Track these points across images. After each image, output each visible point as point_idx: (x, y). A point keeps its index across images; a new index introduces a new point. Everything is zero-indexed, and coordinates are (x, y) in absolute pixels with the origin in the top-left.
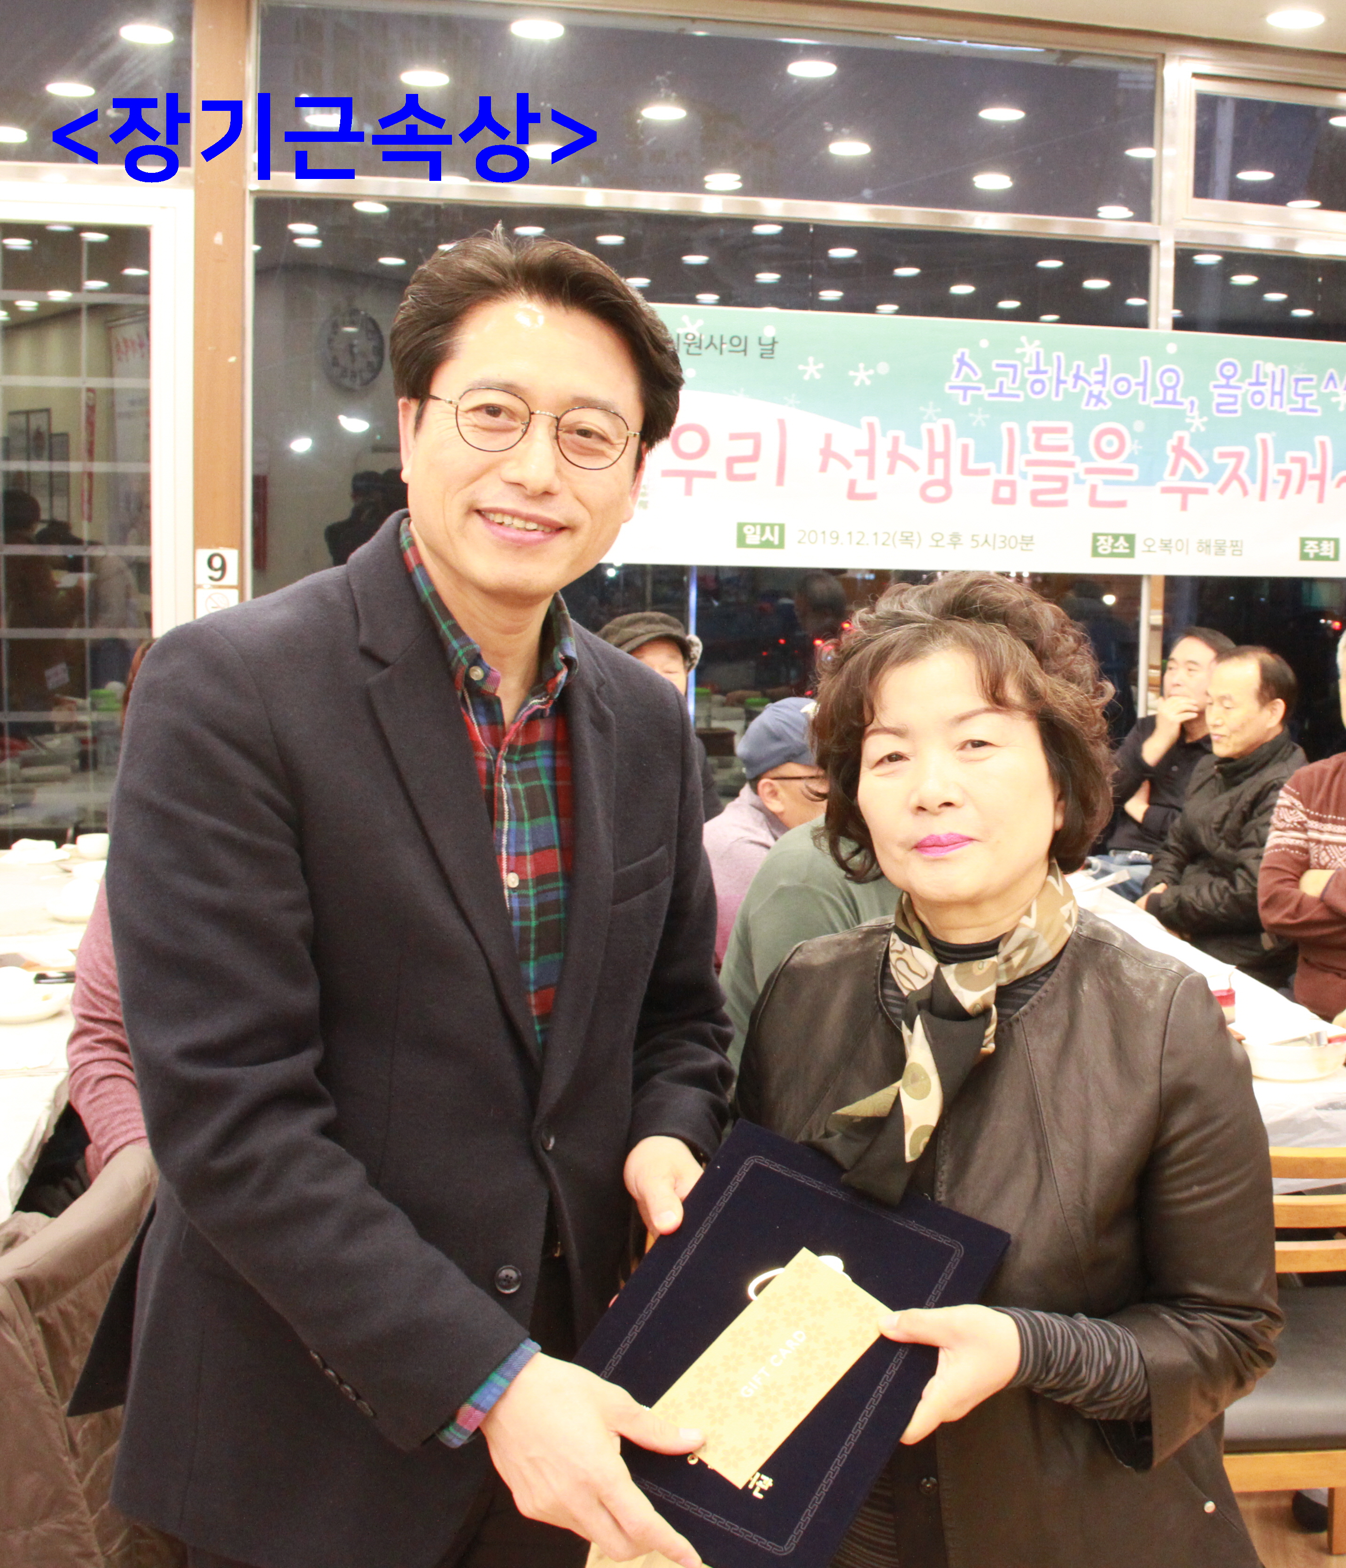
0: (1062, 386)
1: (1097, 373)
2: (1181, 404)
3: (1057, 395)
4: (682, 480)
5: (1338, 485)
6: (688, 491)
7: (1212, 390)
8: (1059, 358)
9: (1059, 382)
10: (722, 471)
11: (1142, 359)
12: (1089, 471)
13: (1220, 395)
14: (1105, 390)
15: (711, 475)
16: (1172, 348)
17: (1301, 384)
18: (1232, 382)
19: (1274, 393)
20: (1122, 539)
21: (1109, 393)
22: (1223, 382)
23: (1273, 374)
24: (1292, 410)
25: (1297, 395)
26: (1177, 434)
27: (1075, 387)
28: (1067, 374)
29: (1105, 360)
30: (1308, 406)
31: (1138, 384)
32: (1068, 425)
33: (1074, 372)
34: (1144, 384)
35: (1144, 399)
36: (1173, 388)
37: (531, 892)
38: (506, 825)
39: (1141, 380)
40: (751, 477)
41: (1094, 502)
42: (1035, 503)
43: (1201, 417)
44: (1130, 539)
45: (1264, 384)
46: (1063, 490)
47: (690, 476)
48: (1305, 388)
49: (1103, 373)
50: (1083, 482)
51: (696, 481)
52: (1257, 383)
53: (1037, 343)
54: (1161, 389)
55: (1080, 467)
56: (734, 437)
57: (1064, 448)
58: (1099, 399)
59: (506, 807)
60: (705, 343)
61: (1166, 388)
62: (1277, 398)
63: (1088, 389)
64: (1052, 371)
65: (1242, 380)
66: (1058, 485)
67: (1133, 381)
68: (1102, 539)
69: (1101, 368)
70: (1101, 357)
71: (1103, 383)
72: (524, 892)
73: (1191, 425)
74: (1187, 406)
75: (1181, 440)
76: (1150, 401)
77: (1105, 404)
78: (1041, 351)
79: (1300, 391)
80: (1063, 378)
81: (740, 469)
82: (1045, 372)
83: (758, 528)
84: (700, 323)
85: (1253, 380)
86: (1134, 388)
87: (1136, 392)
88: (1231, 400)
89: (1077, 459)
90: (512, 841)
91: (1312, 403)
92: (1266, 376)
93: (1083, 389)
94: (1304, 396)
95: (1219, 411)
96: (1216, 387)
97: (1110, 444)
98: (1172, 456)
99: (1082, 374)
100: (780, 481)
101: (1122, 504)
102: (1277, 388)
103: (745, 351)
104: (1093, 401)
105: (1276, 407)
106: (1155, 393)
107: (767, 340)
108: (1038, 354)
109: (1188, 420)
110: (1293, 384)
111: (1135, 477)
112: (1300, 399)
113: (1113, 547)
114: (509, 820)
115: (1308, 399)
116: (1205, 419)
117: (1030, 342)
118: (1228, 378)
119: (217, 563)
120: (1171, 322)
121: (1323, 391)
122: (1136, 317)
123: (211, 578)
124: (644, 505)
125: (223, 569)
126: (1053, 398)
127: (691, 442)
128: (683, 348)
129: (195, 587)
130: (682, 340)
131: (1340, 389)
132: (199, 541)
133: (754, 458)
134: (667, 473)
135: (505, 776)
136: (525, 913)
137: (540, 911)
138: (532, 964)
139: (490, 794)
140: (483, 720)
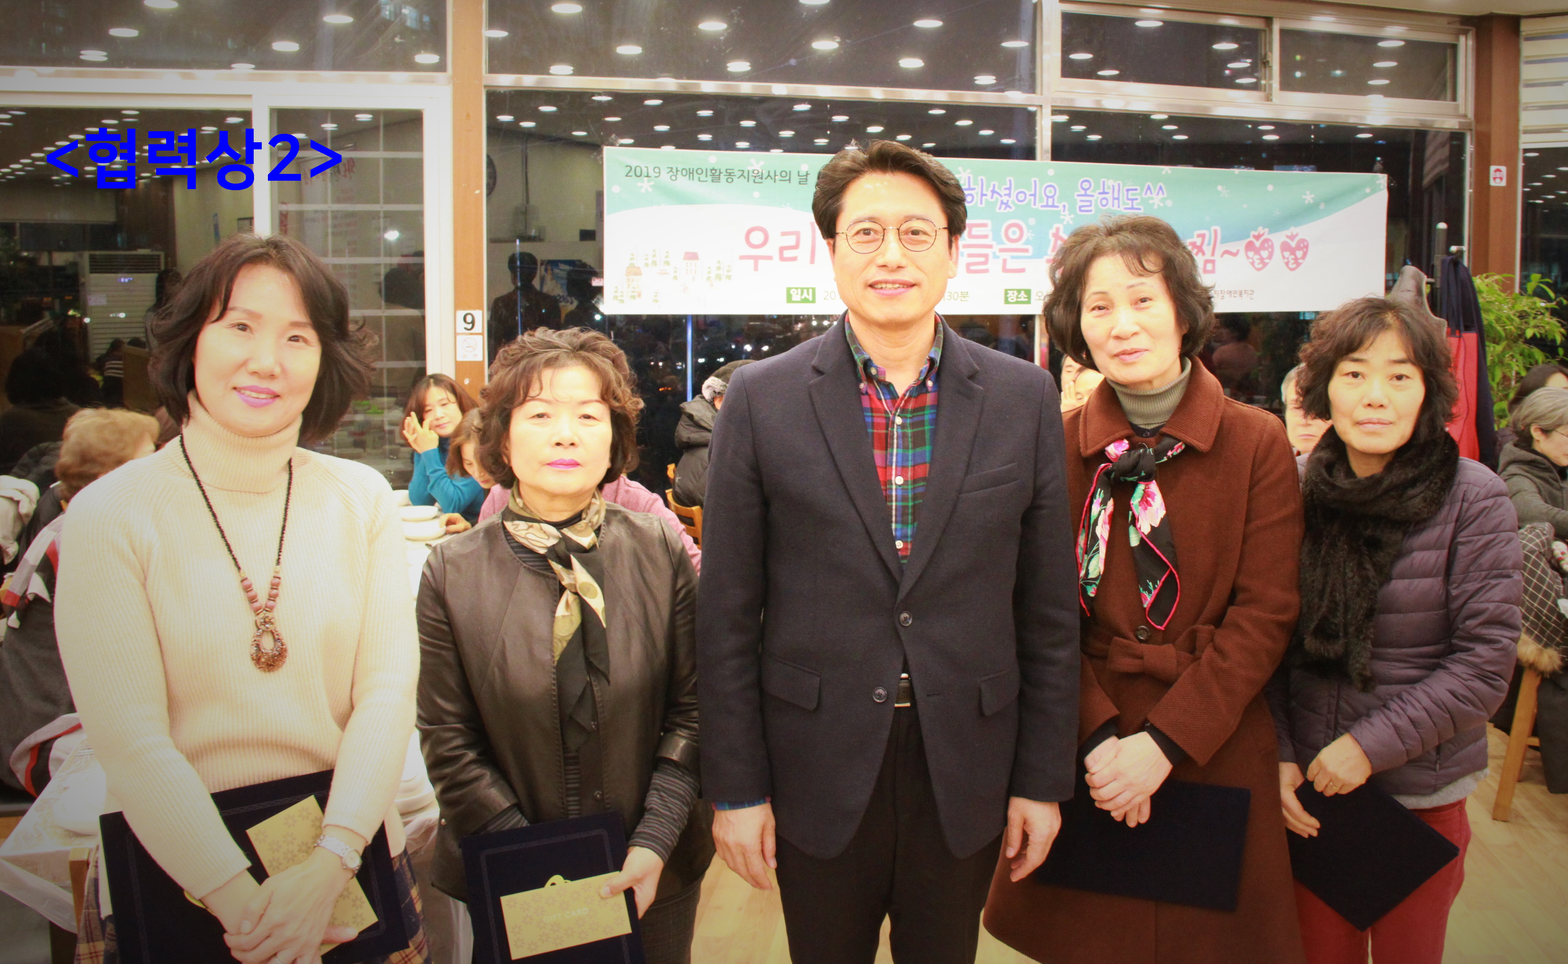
0: (984, 198)
1: (1005, 189)
2: (1057, 207)
3: (981, 203)
4: (752, 262)
6: (756, 268)
7: (1076, 197)
8: (982, 180)
9: (983, 195)
10: (776, 256)
11: (1033, 179)
12: (1002, 250)
13: (1082, 201)
14: (1010, 199)
15: (770, 258)
16: (1051, 172)
17: (1130, 192)
18: (1088, 192)
19: (1114, 199)
20: (1023, 292)
21: (1013, 201)
22: (1083, 192)
23: (1113, 186)
24: (1125, 209)
25: (1128, 199)
26: (1056, 226)
27: (992, 197)
28: (987, 190)
29: (1010, 181)
30: (1135, 206)
31: (1031, 195)
32: (989, 222)
33: (991, 188)
34: (1034, 195)
35: (1035, 204)
36: (1052, 197)
38: (895, 451)
39: (1033, 192)
40: (794, 259)
41: (1005, 270)
42: (969, 271)
43: (1070, 214)
44: (1028, 292)
45: (1107, 193)
46: (985, 263)
47: (756, 258)
48: (1132, 195)
49: (1009, 189)
50: (998, 257)
51: (761, 262)
52: (1104, 193)
53: (969, 171)
54: (1045, 198)
55: (996, 248)
56: (784, 234)
57: (986, 237)
58: (1007, 205)
59: (895, 441)
60: (765, 175)
61: (1048, 197)
62: (1116, 201)
63: (1000, 199)
64: (978, 189)
65: (1094, 191)
66: (982, 259)
67: (1028, 193)
68: (1010, 293)
69: (1008, 186)
70: (1008, 179)
71: (1009, 195)
73: (1064, 220)
74: (1061, 208)
75: (1058, 229)
76: (1038, 205)
77: (1010, 208)
78: (971, 176)
79: (1130, 197)
80: (984, 192)
81: (787, 254)
82: (974, 189)
83: (799, 290)
84: (762, 163)
85: (1101, 191)
86: (1028, 198)
87: (1030, 200)
88: (1088, 204)
89: (994, 243)
91: (1137, 204)
92: (1109, 188)
93: (997, 199)
94: (1132, 200)
95: (1081, 211)
96: (1079, 195)
97: (1014, 233)
98: (1052, 239)
99: (996, 189)
100: (812, 261)
101: (1022, 270)
102: (1116, 196)
103: (789, 180)
104: (1003, 206)
105: (1116, 207)
106: (1041, 200)
107: (803, 173)
108: (969, 178)
109: (1062, 217)
110: (1125, 193)
111: (1030, 254)
112: (1130, 202)
113: (1017, 297)
115: (1135, 202)
116: (1072, 216)
117: (964, 171)
118: (1085, 190)
119: (469, 319)
120: (1049, 155)
121: (1143, 196)
122: (1029, 153)
123: (466, 329)
124: (729, 277)
125: (473, 322)
126: (979, 205)
127: (757, 238)
128: (751, 179)
129: (456, 334)
130: (751, 174)
131: (1154, 195)
132: (458, 306)
133: (796, 247)
134: (742, 257)
135: (898, 425)
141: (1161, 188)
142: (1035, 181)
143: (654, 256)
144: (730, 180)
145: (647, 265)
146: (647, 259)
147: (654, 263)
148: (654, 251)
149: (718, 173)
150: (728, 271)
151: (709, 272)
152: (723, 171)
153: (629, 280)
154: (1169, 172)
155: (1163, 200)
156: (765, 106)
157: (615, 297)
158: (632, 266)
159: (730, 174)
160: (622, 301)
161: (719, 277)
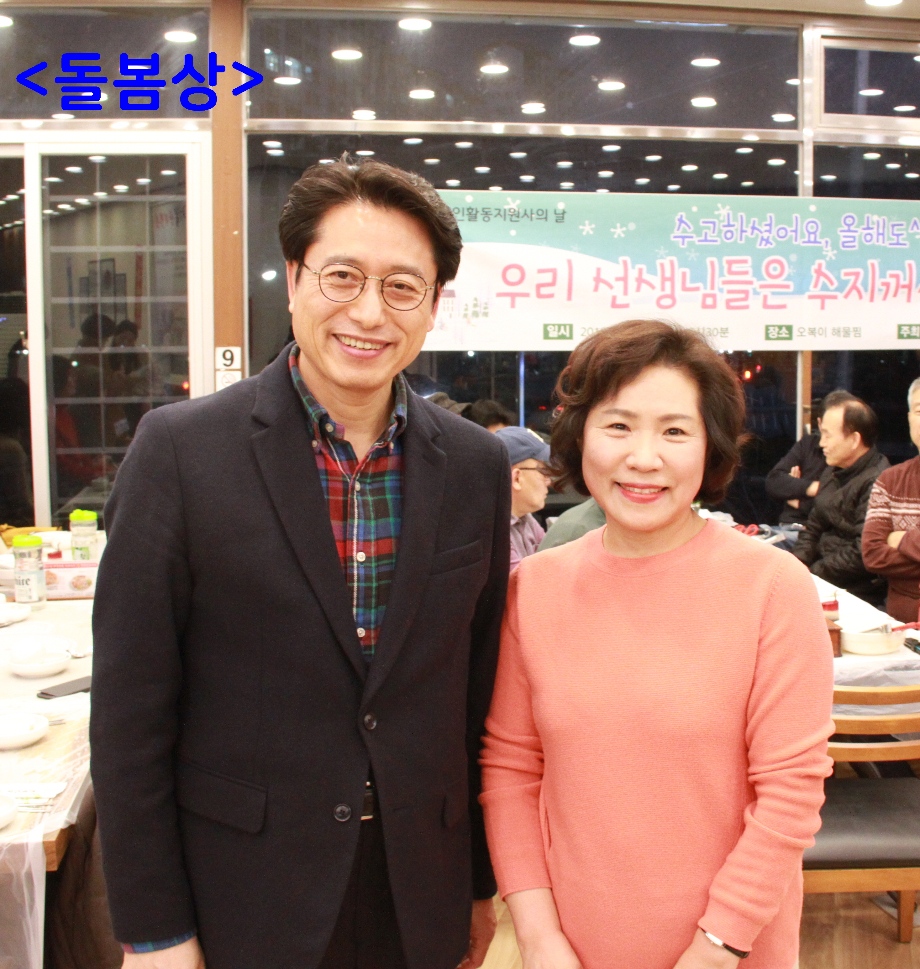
0: (744, 234)
2: (820, 243)
3: (741, 239)
4: (509, 299)
6: (513, 305)
7: (839, 233)
8: (742, 217)
9: (742, 231)
10: (533, 292)
11: (794, 215)
12: (762, 287)
13: (845, 237)
14: (771, 236)
15: (527, 295)
16: (813, 208)
17: (896, 228)
18: (852, 228)
19: (879, 234)
20: (784, 329)
21: (774, 238)
22: (846, 228)
23: (878, 222)
24: (891, 244)
25: (893, 235)
26: (818, 262)
27: (752, 234)
28: (747, 226)
29: (771, 217)
30: (901, 242)
31: (792, 231)
32: (749, 258)
33: (751, 225)
34: (796, 231)
36: (814, 233)
37: (373, 565)
38: (356, 522)
39: (794, 228)
40: (551, 296)
41: (766, 306)
42: (729, 307)
43: (832, 250)
44: (789, 328)
45: (872, 229)
46: (746, 299)
47: (513, 296)
48: (898, 230)
49: (770, 225)
50: (758, 294)
51: (518, 299)
52: (868, 228)
53: (728, 207)
54: (807, 234)
55: (757, 284)
56: (541, 271)
57: (746, 273)
58: (767, 241)
59: (356, 510)
60: (522, 213)
61: (810, 233)
62: (881, 237)
63: (760, 235)
64: (738, 225)
65: (858, 226)
66: (742, 296)
67: (789, 229)
68: (771, 329)
69: (768, 222)
70: (768, 215)
71: (769, 231)
72: (368, 564)
73: (826, 256)
74: (824, 244)
75: (820, 265)
76: (800, 242)
77: (771, 244)
78: (731, 213)
79: (896, 232)
80: (744, 229)
81: (544, 291)
82: (733, 226)
84: (518, 202)
85: (865, 226)
86: (790, 234)
87: (791, 237)
88: (851, 239)
89: (754, 279)
90: (362, 532)
91: (903, 239)
92: (873, 223)
93: (757, 235)
94: (898, 235)
95: (844, 246)
96: (842, 231)
97: (775, 269)
98: (814, 275)
99: (757, 226)
100: (569, 298)
101: (783, 307)
102: (881, 231)
103: (546, 218)
104: (764, 243)
105: (880, 243)
106: (803, 236)
107: (559, 211)
108: (728, 215)
109: (824, 253)
110: (891, 228)
111: (791, 290)
112: (895, 237)
113: (779, 333)
114: (359, 518)
115: (901, 237)
116: (835, 252)
117: (724, 207)
118: (849, 226)
119: (228, 355)
120: (811, 191)
121: (910, 231)
122: (790, 189)
123: (225, 365)
124: (486, 314)
125: (232, 359)
126: (739, 242)
127: (514, 275)
128: (508, 218)
129: (216, 370)
130: (507, 212)
132: (218, 343)
133: (553, 284)
134: (499, 295)
135: (358, 492)
136: (368, 578)
137: (379, 577)
138: (373, 611)
139: (345, 503)
140: (343, 457)
142: (796, 218)
144: (486, 219)
149: (474, 212)
150: (486, 308)
151: (466, 310)
152: (480, 210)
159: (486, 213)
161: (476, 314)
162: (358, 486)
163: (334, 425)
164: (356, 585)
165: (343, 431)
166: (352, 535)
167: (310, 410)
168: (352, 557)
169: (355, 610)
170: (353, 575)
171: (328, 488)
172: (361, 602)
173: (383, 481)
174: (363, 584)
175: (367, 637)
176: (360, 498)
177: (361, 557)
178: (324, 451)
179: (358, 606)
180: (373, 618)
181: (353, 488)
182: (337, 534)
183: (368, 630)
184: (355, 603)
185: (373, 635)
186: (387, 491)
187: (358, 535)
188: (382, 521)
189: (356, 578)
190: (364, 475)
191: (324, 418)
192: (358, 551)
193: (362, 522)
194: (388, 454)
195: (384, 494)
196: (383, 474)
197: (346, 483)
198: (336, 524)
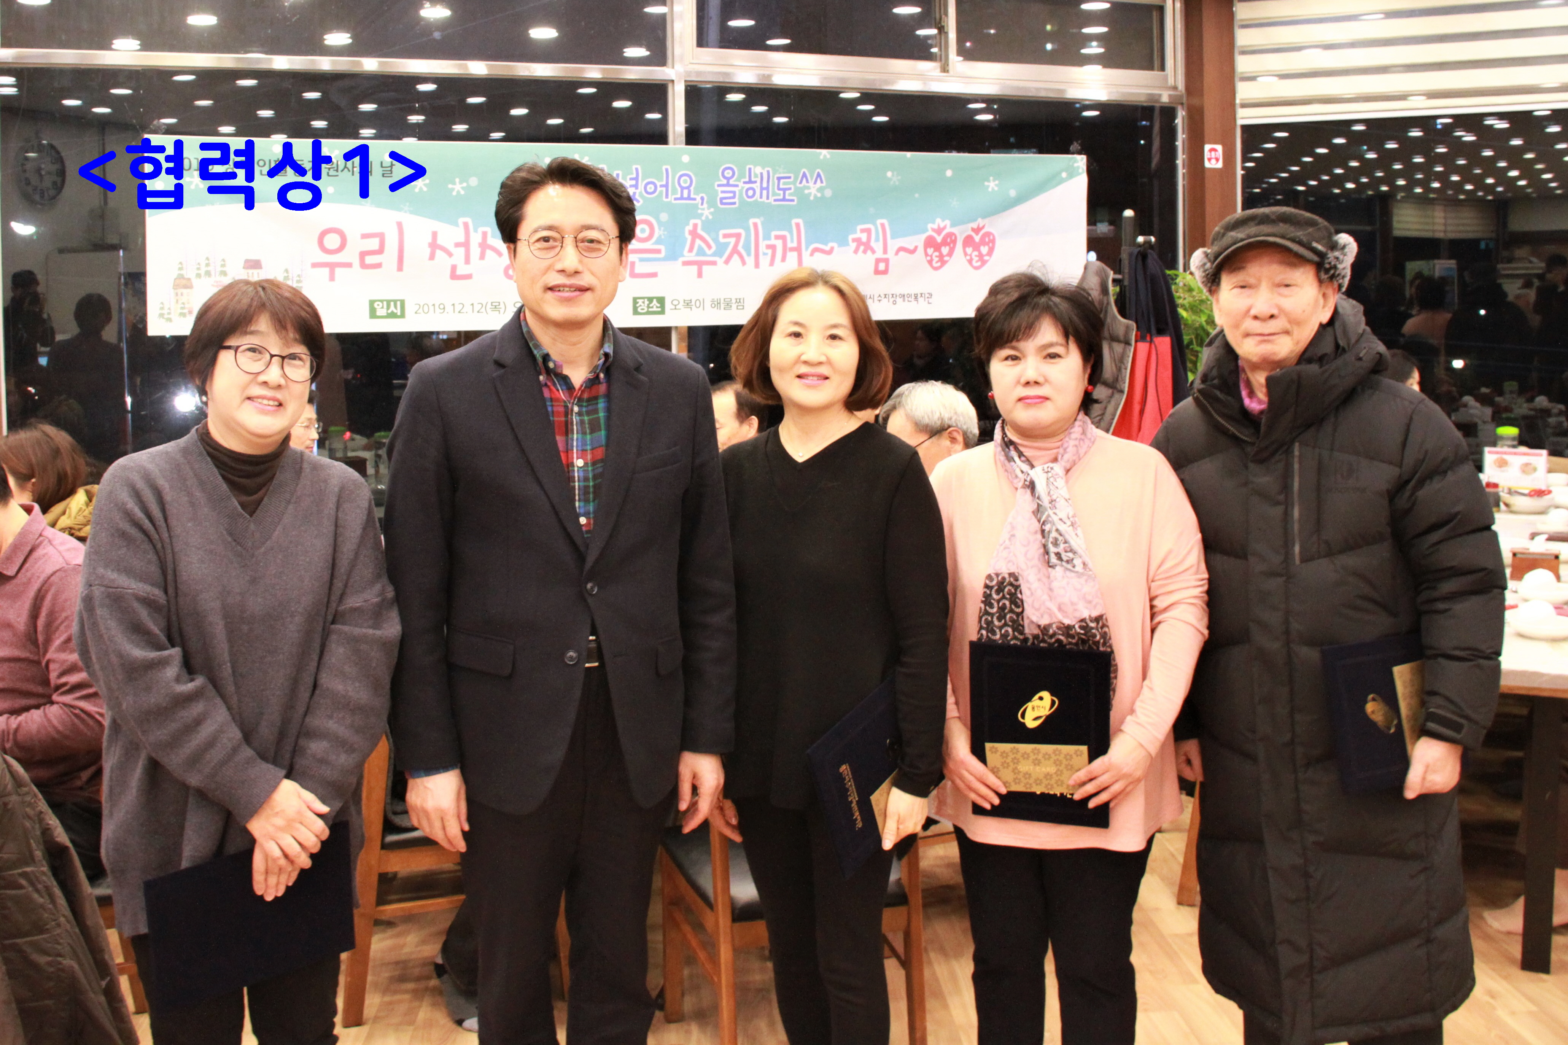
1: (631, 179)
2: (694, 199)
4: (326, 270)
5: (812, 254)
6: (332, 278)
7: (716, 188)
10: (356, 262)
11: (664, 167)
13: (723, 192)
14: (638, 191)
15: (349, 265)
16: (686, 159)
17: (782, 181)
18: (732, 182)
19: (762, 189)
20: (655, 300)
21: (640, 193)
22: (725, 182)
23: (761, 174)
24: (775, 200)
25: (779, 189)
26: (692, 222)
29: (637, 170)
30: (787, 197)
31: (661, 186)
34: (666, 186)
35: (667, 196)
36: (688, 188)
37: (590, 468)
38: (575, 436)
39: (664, 183)
40: (378, 266)
44: (661, 301)
45: (755, 182)
47: (332, 266)
48: (784, 184)
49: (636, 179)
51: (338, 270)
52: (750, 182)
54: (679, 189)
56: (365, 236)
59: (575, 427)
62: (765, 192)
65: (738, 180)
67: (658, 184)
68: (640, 301)
69: (634, 176)
70: (634, 166)
71: (636, 186)
73: (702, 214)
74: (698, 200)
75: (695, 226)
76: (671, 198)
79: (781, 186)
81: (369, 260)
83: (385, 303)
84: (335, 152)
85: (747, 180)
86: (659, 189)
87: (661, 192)
88: (731, 195)
91: (790, 195)
92: (756, 176)
94: (784, 190)
95: (722, 203)
96: (719, 186)
98: (689, 238)
100: (400, 268)
101: (654, 275)
102: (765, 185)
105: (764, 198)
106: (674, 191)
109: (700, 211)
110: (776, 182)
111: (662, 255)
112: (781, 192)
113: (648, 307)
114: (577, 433)
115: (787, 192)
116: (712, 210)
118: (728, 179)
120: (683, 139)
121: (798, 185)
122: (658, 136)
127: (332, 241)
131: (811, 184)
133: (380, 251)
134: (315, 265)
135: (576, 413)
136: (586, 479)
137: (595, 477)
138: (592, 504)
139: (566, 423)
140: (564, 388)
141: (819, 175)
142: (667, 170)
143: (207, 265)
145: (199, 276)
146: (198, 269)
147: (208, 274)
148: (207, 259)
153: (177, 294)
154: (828, 156)
155: (820, 190)
156: (340, 84)
157: (161, 315)
158: (181, 277)
160: (170, 320)
162: (576, 409)
163: (555, 362)
164: (577, 484)
165: (561, 366)
166: (573, 446)
167: (535, 352)
168: (573, 463)
169: (577, 504)
170: (574, 477)
171: (553, 412)
172: (582, 497)
173: (597, 404)
174: (582, 484)
175: (588, 524)
176: (578, 418)
177: (580, 463)
178: (549, 384)
179: (579, 500)
180: (591, 509)
181: (572, 410)
182: (561, 446)
183: (588, 518)
184: (577, 498)
185: (592, 522)
186: (600, 411)
187: (577, 446)
188: (595, 435)
189: (576, 479)
190: (580, 400)
191: (546, 358)
192: (578, 458)
193: (580, 436)
194: (600, 383)
195: (598, 413)
196: (596, 398)
197: (566, 407)
198: (559, 439)
